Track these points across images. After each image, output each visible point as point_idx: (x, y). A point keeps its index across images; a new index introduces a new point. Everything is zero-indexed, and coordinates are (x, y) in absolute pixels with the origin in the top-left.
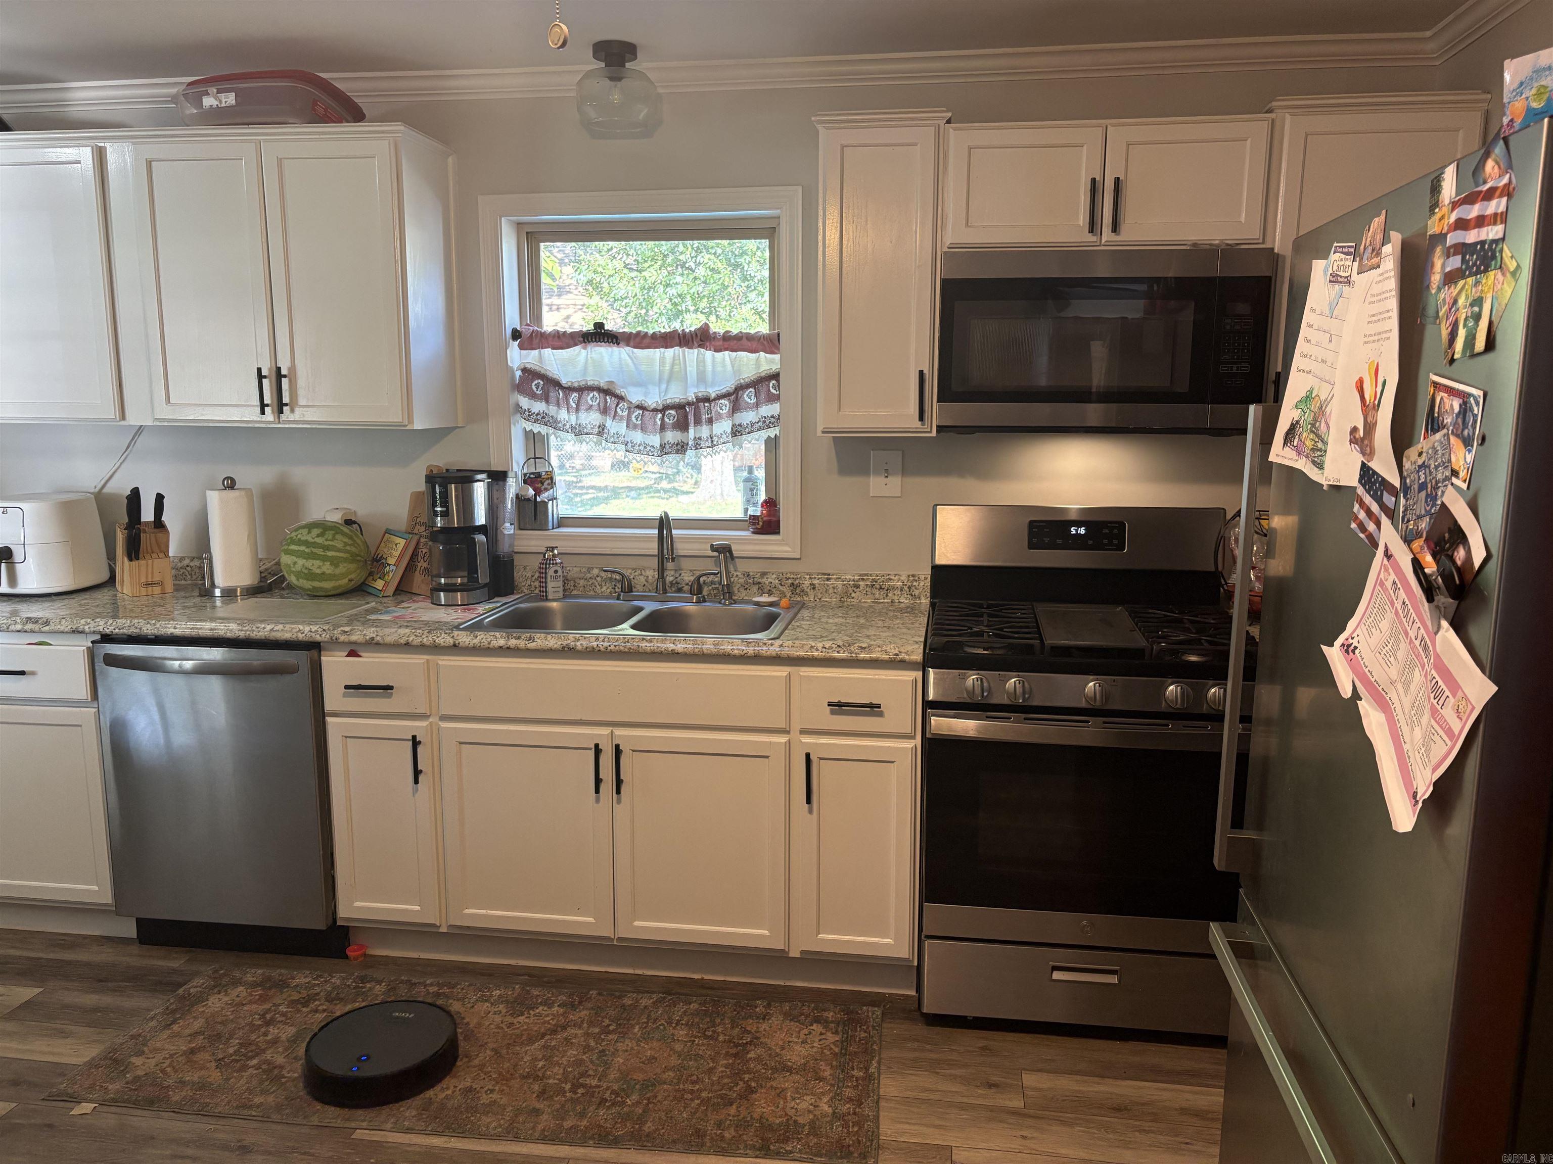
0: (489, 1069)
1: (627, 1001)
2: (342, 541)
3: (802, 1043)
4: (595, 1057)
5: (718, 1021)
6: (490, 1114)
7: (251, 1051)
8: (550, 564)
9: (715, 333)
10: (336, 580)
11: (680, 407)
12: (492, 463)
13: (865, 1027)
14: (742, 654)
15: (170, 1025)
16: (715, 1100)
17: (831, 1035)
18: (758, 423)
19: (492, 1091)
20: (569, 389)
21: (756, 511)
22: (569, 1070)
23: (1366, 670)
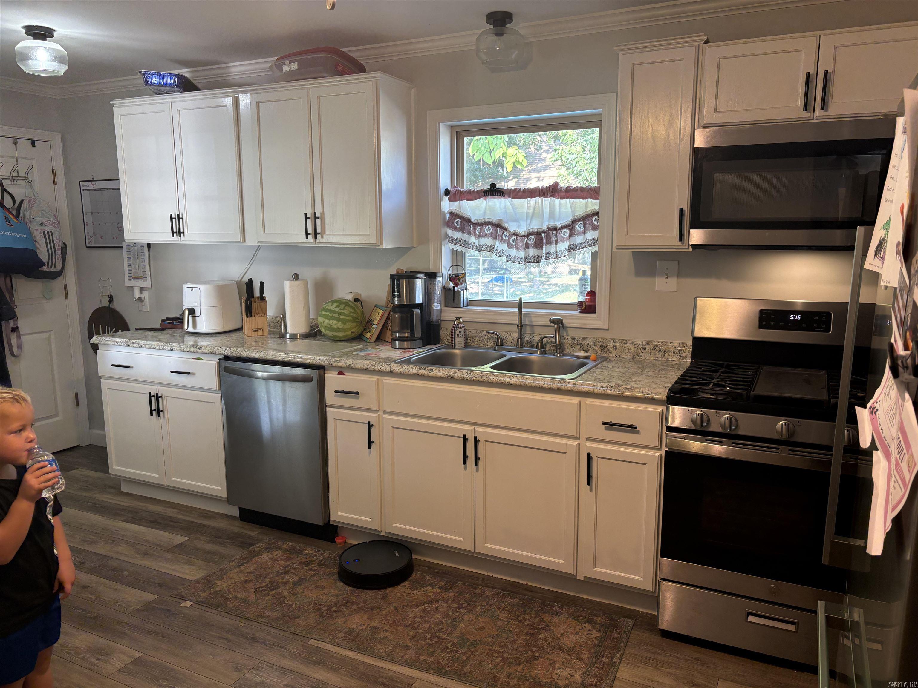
0: (389, 618)
1: (478, 591)
2: (348, 310)
3: (576, 634)
4: (449, 621)
5: (528, 611)
6: (382, 644)
7: (273, 586)
8: (457, 327)
9: (561, 188)
10: (345, 332)
11: (538, 234)
12: (431, 267)
13: (619, 631)
14: (550, 387)
15: (240, 566)
16: (511, 660)
17: (595, 632)
18: (584, 243)
19: (387, 631)
20: (476, 224)
21: (583, 298)
22: (432, 626)
23: (880, 428)
